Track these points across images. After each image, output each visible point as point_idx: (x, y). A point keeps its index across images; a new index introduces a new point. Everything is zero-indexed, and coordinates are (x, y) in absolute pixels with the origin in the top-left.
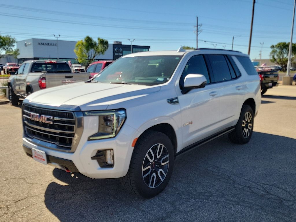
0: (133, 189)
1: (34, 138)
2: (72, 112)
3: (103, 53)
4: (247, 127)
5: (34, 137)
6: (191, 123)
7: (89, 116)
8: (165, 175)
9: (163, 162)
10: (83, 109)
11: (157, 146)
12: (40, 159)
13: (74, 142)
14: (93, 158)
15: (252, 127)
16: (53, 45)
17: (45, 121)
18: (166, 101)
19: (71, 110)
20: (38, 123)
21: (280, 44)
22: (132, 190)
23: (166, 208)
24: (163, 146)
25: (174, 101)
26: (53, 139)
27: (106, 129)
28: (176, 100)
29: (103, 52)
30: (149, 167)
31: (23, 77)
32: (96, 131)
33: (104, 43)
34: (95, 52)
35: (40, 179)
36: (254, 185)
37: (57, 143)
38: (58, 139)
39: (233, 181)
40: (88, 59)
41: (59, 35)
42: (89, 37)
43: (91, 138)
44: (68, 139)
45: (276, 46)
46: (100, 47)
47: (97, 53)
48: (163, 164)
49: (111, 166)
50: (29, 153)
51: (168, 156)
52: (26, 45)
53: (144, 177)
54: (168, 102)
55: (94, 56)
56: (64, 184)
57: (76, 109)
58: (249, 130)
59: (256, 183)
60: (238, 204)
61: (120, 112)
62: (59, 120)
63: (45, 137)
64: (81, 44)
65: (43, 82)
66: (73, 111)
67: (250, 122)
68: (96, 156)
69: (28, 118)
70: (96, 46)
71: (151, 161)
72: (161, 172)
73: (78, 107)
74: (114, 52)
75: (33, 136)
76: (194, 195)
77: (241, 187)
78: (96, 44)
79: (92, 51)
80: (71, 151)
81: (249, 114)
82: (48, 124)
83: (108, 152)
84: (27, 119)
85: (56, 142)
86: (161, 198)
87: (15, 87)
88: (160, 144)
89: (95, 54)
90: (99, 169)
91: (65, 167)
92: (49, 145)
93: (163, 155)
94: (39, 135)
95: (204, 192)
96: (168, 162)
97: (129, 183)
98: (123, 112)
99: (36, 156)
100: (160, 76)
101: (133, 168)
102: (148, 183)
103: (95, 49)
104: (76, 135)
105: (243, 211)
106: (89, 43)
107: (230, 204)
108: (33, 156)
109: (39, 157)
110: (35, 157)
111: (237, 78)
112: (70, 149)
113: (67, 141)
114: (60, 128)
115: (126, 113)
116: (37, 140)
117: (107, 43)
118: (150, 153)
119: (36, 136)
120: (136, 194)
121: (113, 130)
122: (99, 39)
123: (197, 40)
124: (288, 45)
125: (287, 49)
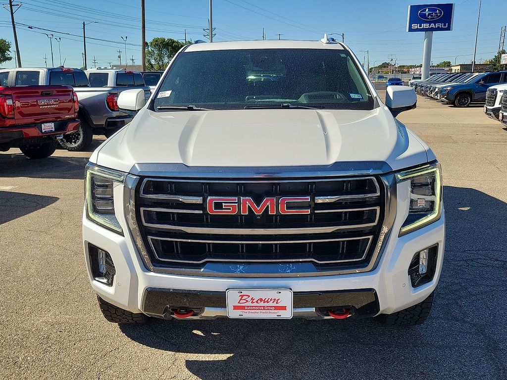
2: (373, 178)
5: (207, 260)
14: (410, 271)
17: (284, 211)
19: (371, 172)
21: (157, 41)
38: (312, 249)
43: (403, 230)
45: (151, 43)
49: (428, 278)
57: (382, 169)
62: (333, 201)
66: (377, 175)
68: (412, 266)
73: (385, 163)
80: (370, 267)
83: (421, 254)
90: (414, 291)
99: (246, 304)
104: (385, 229)
109: (262, 304)
110: (238, 307)
113: (343, 247)
116: (229, 265)
123: (13, 22)
124: (168, 43)
125: (168, 50)
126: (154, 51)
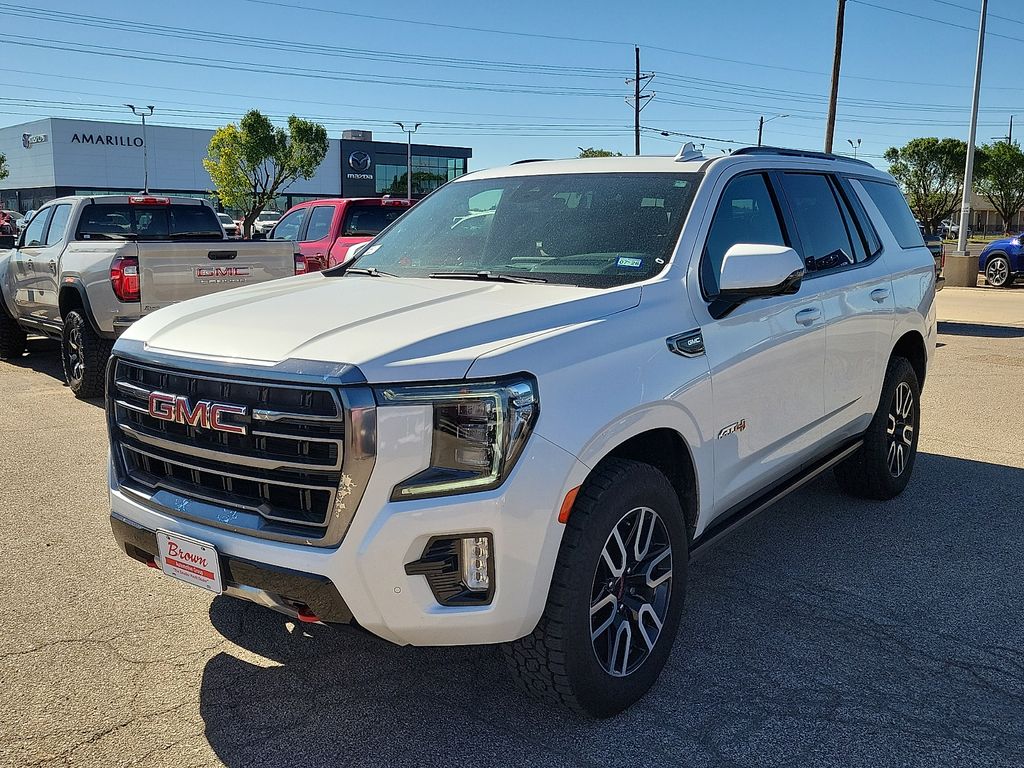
0: (554, 682)
1: (159, 488)
2: (332, 392)
3: (308, 174)
4: (898, 438)
5: (159, 484)
6: (741, 426)
7: (397, 403)
8: (660, 626)
9: (654, 577)
10: (372, 379)
11: (634, 517)
12: (194, 570)
13: (339, 505)
14: (411, 569)
15: (914, 436)
16: (125, 142)
17: (215, 424)
18: (662, 342)
19: (325, 380)
20: (177, 432)
21: (917, 145)
22: (551, 689)
23: (682, 756)
24: (655, 515)
25: (691, 342)
26: (244, 493)
27: (460, 455)
28: (696, 341)
29: (307, 168)
30: (611, 598)
31: (44, 256)
32: (420, 462)
33: (310, 135)
34: (278, 168)
35: (167, 643)
36: (984, 658)
37: (263, 510)
38: (267, 496)
39: (899, 643)
40: (255, 194)
41: (151, 108)
42: (259, 116)
43: (405, 491)
44: (308, 494)
45: (904, 150)
46: (298, 151)
47: (285, 172)
48: (652, 584)
49: (483, 597)
50: (141, 546)
51: (668, 551)
52: (26, 144)
53: (594, 636)
54: (671, 347)
55: (276, 184)
56: (266, 663)
57: (343, 377)
58: (905, 446)
59: (987, 648)
60: (950, 735)
61: (514, 390)
62: (273, 419)
63: (211, 486)
64: (228, 139)
65: (129, 272)
66: (336, 387)
67: (908, 421)
68: (422, 560)
69: (134, 412)
70: (284, 147)
71: (618, 573)
72: (646, 615)
73: (355, 369)
74: (345, 168)
75: (158, 481)
76: (773, 700)
77: (935, 666)
78: (283, 137)
79: (269, 166)
80: (326, 540)
81: (905, 391)
82: (225, 436)
83: (468, 546)
84: (131, 417)
85: (257, 504)
86: (651, 717)
87: (13, 291)
88: (644, 509)
89: (280, 176)
90: (436, 611)
91: (292, 603)
92: (228, 517)
93: (655, 550)
94: (182, 478)
95: (806, 689)
96: (669, 574)
97: (543, 661)
98: (525, 388)
99: (177, 558)
100: (627, 248)
101: (561, 606)
102: (605, 659)
103: (278, 159)
104: (346, 480)
105: (977, 761)
106: (259, 136)
107: (917, 734)
108: (161, 561)
109: (189, 562)
110: (170, 561)
111: (870, 258)
112: (322, 532)
113: (304, 499)
114: (275, 449)
115: (535, 391)
116: (178, 498)
117: (320, 135)
118: (613, 544)
119: (167, 481)
120: (563, 701)
121: (490, 458)
122: (292, 120)
123: (637, 126)
124: (944, 147)
125: (941, 162)
126: (906, 167)
